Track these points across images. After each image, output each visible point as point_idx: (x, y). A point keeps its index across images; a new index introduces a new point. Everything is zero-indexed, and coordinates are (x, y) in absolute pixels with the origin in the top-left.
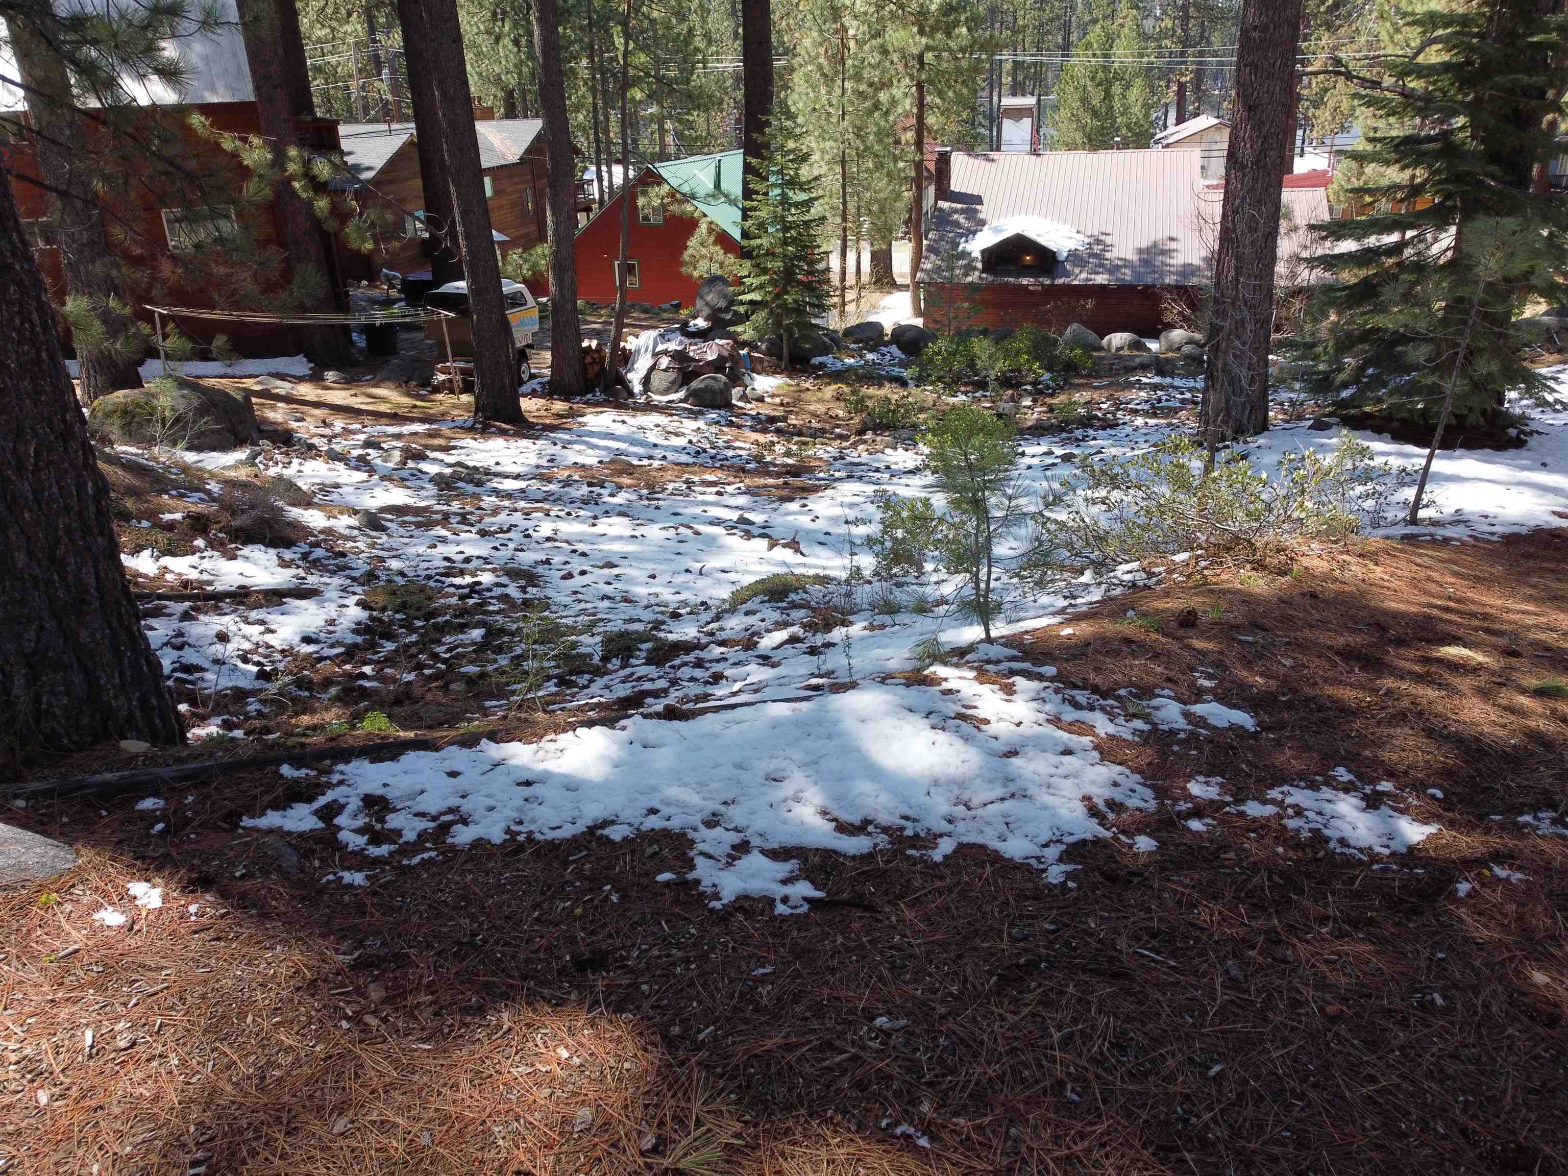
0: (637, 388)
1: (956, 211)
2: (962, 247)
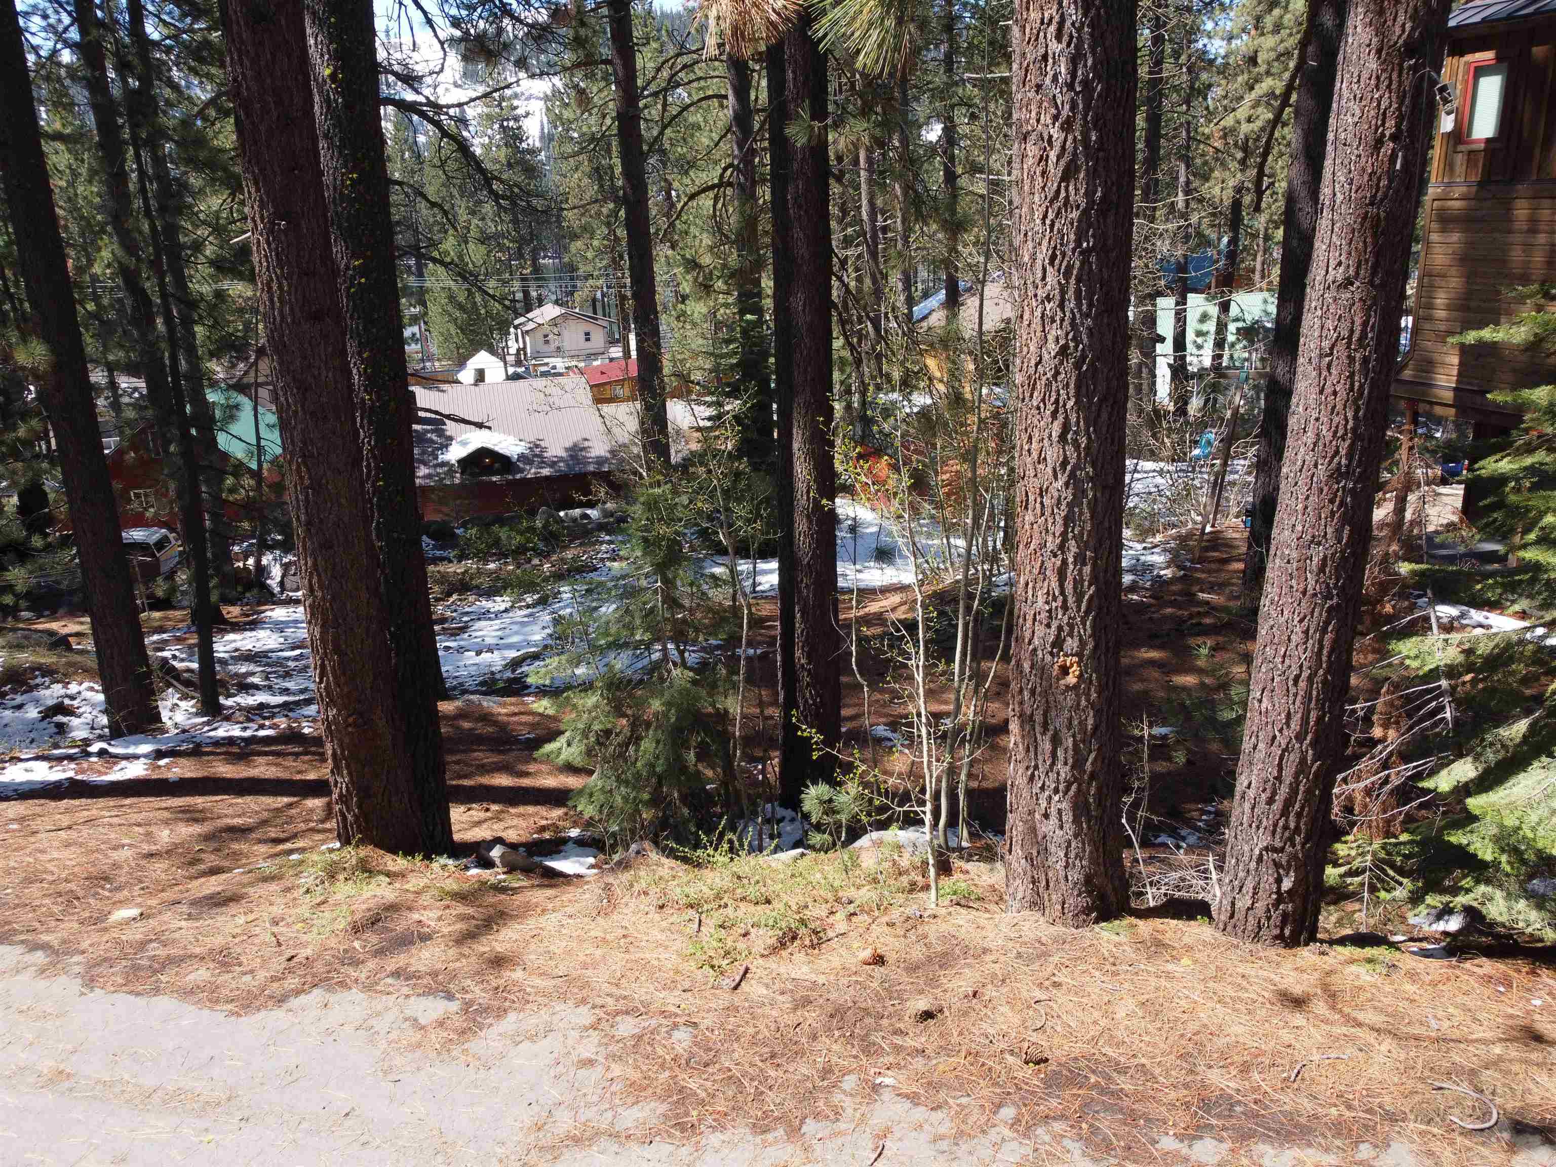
0: (277, 590)
1: (428, 431)
2: (441, 458)
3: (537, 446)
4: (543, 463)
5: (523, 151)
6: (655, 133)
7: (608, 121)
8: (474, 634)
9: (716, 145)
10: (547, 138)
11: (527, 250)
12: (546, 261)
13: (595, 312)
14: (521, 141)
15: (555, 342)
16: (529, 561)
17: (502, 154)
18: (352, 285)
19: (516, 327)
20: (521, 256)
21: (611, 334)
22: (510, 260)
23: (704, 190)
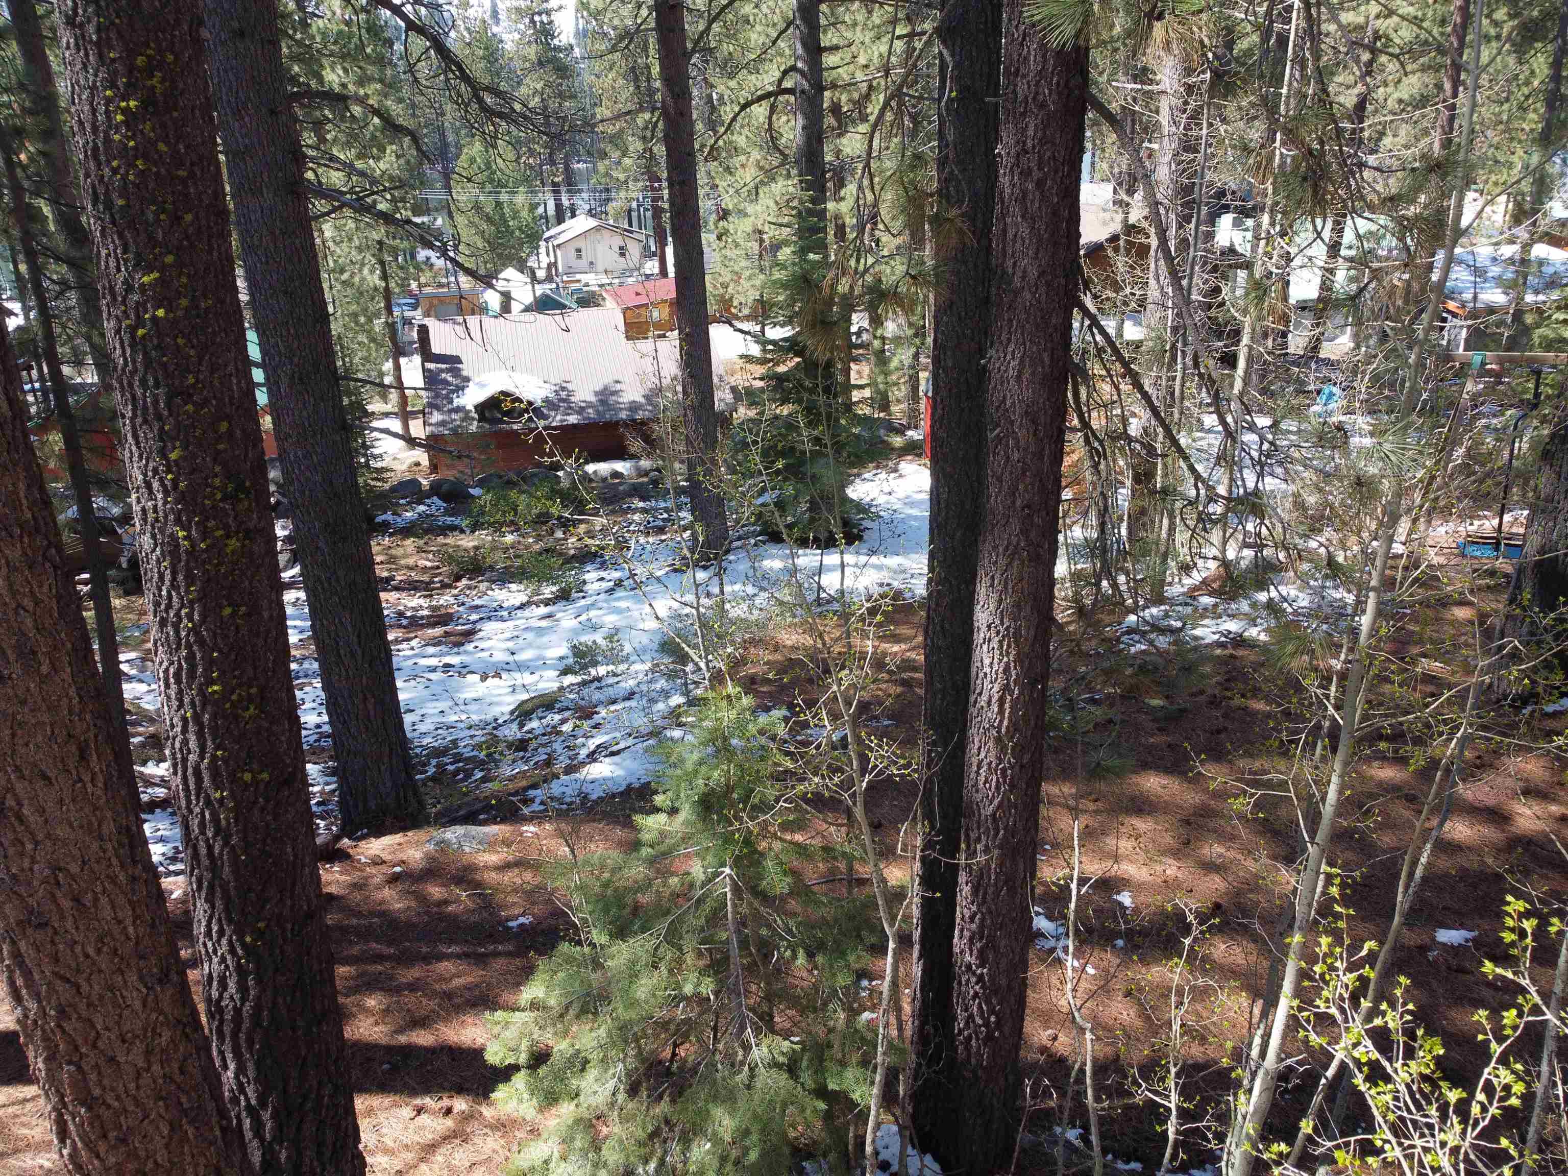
1: (442, 371)
2: (457, 402)
3: (563, 389)
4: (570, 409)
5: (558, 49)
6: (701, 28)
7: (644, 12)
8: (482, 645)
9: (774, 43)
10: (582, 34)
11: (560, 156)
12: (580, 165)
13: (631, 225)
14: (553, 37)
15: (587, 255)
16: (552, 532)
17: (532, 52)
18: (140, 322)
19: (547, 240)
20: (553, 163)
21: (646, 248)
22: (541, 166)
23: (760, 99)
